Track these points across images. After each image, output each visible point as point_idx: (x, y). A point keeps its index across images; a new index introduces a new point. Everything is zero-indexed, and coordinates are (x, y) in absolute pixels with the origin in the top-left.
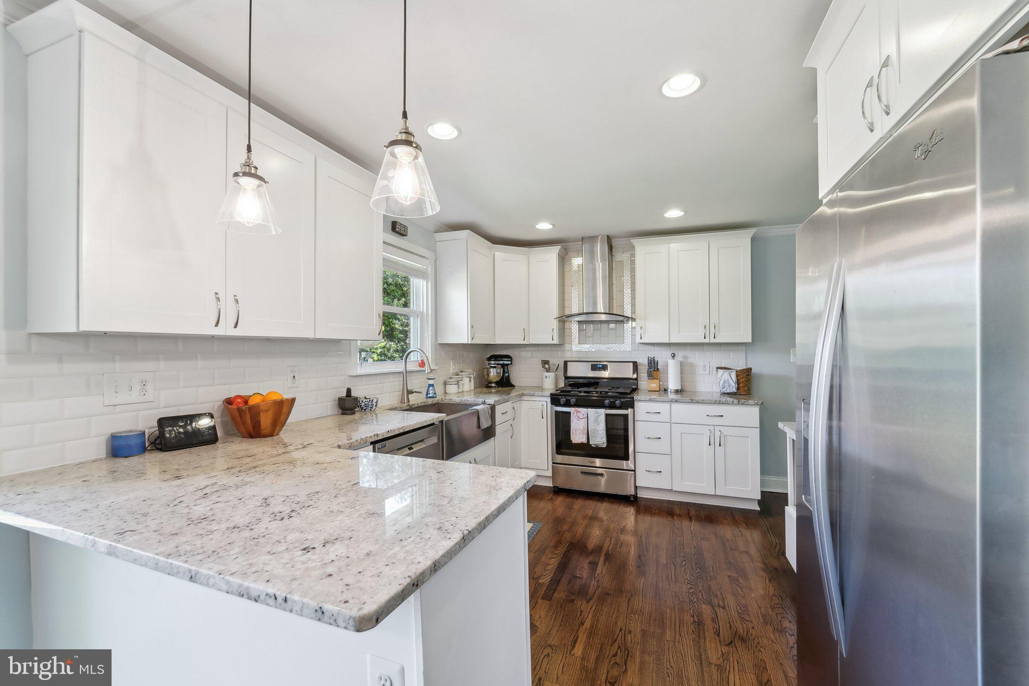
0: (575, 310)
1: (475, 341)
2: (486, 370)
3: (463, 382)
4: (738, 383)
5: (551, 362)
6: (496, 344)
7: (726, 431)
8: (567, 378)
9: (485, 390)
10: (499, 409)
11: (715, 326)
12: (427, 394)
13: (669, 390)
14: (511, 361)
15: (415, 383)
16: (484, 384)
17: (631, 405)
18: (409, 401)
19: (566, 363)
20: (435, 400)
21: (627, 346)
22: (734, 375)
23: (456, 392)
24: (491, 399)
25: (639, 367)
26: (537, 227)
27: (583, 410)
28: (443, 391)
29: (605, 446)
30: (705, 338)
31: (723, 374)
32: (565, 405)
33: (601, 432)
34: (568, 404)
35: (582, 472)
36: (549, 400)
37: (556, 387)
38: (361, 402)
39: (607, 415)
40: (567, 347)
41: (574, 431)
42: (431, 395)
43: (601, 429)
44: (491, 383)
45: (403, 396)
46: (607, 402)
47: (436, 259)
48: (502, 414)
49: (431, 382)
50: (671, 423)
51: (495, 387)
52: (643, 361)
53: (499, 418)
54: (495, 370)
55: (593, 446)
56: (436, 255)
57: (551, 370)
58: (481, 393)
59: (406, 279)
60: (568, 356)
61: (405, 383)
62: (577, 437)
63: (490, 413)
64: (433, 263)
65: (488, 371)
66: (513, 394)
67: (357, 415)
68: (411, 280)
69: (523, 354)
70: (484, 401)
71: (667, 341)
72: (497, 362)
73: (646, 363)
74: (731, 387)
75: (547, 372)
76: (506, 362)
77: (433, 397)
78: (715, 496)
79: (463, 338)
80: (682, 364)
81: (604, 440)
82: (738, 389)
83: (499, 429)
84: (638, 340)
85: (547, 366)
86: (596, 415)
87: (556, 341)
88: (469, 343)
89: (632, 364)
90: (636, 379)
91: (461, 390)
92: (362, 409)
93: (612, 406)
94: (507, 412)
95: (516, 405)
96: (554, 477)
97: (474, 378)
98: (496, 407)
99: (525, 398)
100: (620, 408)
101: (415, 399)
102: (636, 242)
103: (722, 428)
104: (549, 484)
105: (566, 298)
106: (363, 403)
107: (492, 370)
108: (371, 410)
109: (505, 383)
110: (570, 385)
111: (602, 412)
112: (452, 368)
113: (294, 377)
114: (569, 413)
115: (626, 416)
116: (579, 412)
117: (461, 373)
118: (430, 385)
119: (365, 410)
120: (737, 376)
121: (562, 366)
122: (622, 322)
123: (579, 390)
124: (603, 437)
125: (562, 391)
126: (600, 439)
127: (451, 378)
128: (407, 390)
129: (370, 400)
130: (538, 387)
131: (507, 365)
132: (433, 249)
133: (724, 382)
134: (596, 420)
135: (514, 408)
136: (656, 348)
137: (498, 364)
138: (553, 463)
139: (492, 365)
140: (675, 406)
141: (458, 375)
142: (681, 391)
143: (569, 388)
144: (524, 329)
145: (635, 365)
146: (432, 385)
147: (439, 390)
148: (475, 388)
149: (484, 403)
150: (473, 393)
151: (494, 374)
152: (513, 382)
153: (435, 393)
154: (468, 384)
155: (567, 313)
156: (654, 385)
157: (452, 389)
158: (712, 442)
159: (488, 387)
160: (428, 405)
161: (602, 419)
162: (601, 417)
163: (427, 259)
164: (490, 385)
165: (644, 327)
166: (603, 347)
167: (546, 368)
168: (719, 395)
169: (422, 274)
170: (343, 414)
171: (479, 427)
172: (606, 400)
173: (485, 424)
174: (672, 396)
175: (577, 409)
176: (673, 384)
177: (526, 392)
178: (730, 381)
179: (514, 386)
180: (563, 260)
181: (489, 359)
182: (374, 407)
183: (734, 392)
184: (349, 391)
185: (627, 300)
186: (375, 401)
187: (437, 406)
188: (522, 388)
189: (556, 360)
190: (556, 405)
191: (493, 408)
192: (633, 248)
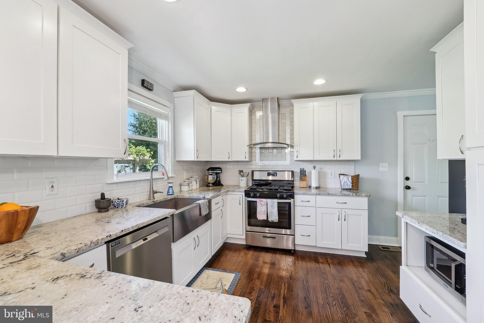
0: (258, 141)
1: (199, 160)
2: (206, 176)
3: (192, 184)
4: (353, 183)
5: (244, 172)
6: (212, 161)
7: (348, 212)
8: (253, 180)
9: (206, 188)
10: (213, 202)
11: (340, 150)
12: (168, 192)
13: (312, 187)
14: (221, 171)
15: (159, 186)
16: (205, 185)
17: (292, 196)
18: (154, 198)
19: (253, 172)
20: (172, 197)
21: (287, 162)
22: (350, 179)
23: (187, 190)
24: (209, 195)
25: (294, 174)
26: (237, 90)
27: (264, 200)
28: (179, 189)
29: (277, 221)
30: (334, 157)
31: (343, 178)
32: (253, 197)
33: (275, 213)
34: (255, 197)
35: (263, 236)
36: (244, 194)
37: (247, 186)
38: (114, 202)
39: (278, 203)
40: (254, 162)
41: (259, 213)
42: (171, 193)
43: (275, 211)
44: (209, 184)
45: (150, 195)
46: (278, 195)
47: (174, 108)
48: (216, 204)
49: (170, 185)
50: (316, 207)
51: (212, 186)
52: (297, 171)
53: (214, 207)
54: (212, 176)
55: (270, 221)
56: (174, 106)
57: (244, 176)
58: (203, 190)
59: (155, 119)
60: (254, 168)
61: (151, 186)
62: (261, 216)
63: (208, 205)
64: (172, 111)
65: (208, 177)
66: (223, 191)
67: (111, 212)
68: (158, 120)
69: (228, 167)
70: (204, 197)
71: (312, 159)
72: (213, 172)
73: (299, 171)
74: (349, 186)
75: (242, 177)
76: (218, 172)
77: (172, 194)
78: (342, 249)
79: (192, 157)
80: (319, 173)
81: (277, 218)
82: (352, 186)
83: (213, 214)
84: (295, 159)
85: (242, 174)
86: (272, 203)
87: (247, 160)
88: (195, 160)
89: (291, 172)
90: (293, 181)
91: (190, 189)
92: (115, 207)
93: (282, 198)
94: (219, 203)
95: (224, 198)
96: (246, 239)
97: (199, 181)
98: (212, 200)
99: (229, 193)
100: (286, 199)
101: (158, 197)
102: (294, 101)
103: (345, 210)
104: (244, 243)
105: (253, 134)
106: (116, 203)
107: (210, 176)
108: (122, 207)
109: (218, 184)
110: (256, 185)
111: (276, 201)
112: (185, 175)
113: (52, 186)
114: (256, 202)
115: (290, 203)
116: (262, 201)
117: (191, 178)
118: (170, 187)
119: (118, 207)
120: (352, 179)
121: (250, 174)
122: (285, 148)
123: (261, 188)
124: (276, 216)
125: (251, 189)
126: (274, 217)
127: (184, 182)
128: (153, 191)
129: (121, 201)
130: (237, 185)
131: (219, 173)
132: (172, 101)
133: (344, 183)
134: (272, 206)
135: (223, 199)
136: (304, 163)
137: (213, 173)
138: (246, 231)
139: (210, 174)
140: (318, 197)
141: (189, 180)
142: (319, 188)
143: (255, 187)
144: (229, 152)
145: (293, 172)
146: (171, 187)
147: (176, 189)
148: (200, 187)
149: (204, 198)
150: (198, 190)
151: (211, 179)
152: (222, 183)
153: (173, 192)
154: (195, 185)
155: (254, 142)
156: (303, 184)
157: (185, 188)
158: (340, 218)
159: (208, 186)
160: (168, 200)
161: (276, 205)
162: (275, 204)
163: (168, 107)
164: (209, 185)
165: (299, 151)
166: (273, 163)
167: (241, 175)
168: (340, 190)
169: (165, 117)
170: (99, 212)
171: (200, 214)
172: (278, 194)
173: (204, 212)
174: (313, 191)
175: (260, 199)
176: (314, 184)
177: (230, 190)
178: (348, 182)
179: (223, 185)
180: (251, 112)
181: (208, 170)
182: (125, 206)
183: (350, 188)
184: (103, 195)
185: (288, 136)
186: (125, 201)
187: (174, 200)
188: (228, 186)
189: (247, 170)
190: (248, 197)
191: (210, 201)
192: (292, 105)
